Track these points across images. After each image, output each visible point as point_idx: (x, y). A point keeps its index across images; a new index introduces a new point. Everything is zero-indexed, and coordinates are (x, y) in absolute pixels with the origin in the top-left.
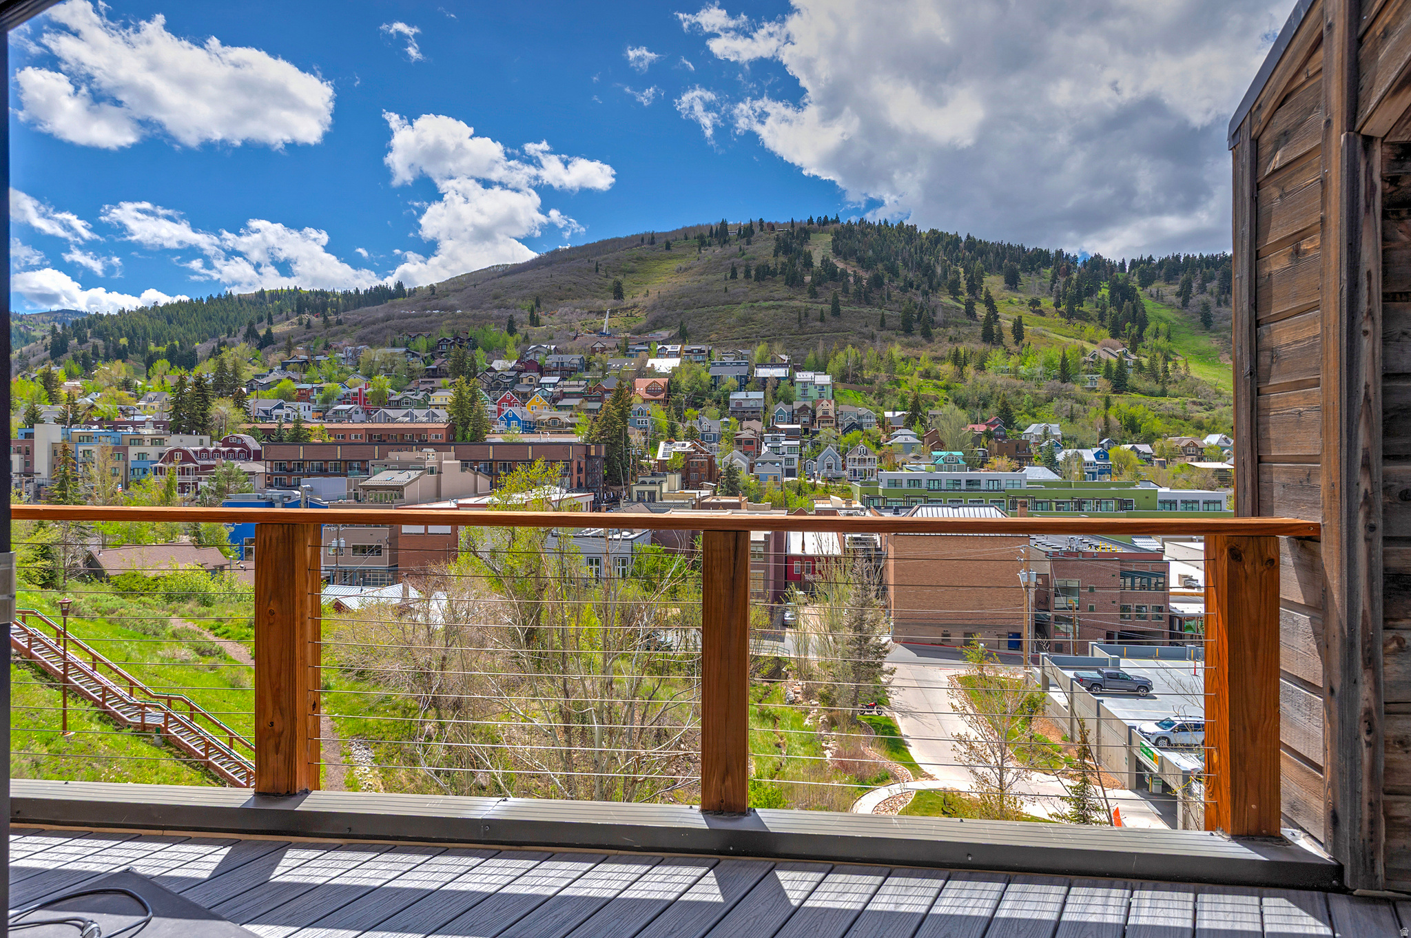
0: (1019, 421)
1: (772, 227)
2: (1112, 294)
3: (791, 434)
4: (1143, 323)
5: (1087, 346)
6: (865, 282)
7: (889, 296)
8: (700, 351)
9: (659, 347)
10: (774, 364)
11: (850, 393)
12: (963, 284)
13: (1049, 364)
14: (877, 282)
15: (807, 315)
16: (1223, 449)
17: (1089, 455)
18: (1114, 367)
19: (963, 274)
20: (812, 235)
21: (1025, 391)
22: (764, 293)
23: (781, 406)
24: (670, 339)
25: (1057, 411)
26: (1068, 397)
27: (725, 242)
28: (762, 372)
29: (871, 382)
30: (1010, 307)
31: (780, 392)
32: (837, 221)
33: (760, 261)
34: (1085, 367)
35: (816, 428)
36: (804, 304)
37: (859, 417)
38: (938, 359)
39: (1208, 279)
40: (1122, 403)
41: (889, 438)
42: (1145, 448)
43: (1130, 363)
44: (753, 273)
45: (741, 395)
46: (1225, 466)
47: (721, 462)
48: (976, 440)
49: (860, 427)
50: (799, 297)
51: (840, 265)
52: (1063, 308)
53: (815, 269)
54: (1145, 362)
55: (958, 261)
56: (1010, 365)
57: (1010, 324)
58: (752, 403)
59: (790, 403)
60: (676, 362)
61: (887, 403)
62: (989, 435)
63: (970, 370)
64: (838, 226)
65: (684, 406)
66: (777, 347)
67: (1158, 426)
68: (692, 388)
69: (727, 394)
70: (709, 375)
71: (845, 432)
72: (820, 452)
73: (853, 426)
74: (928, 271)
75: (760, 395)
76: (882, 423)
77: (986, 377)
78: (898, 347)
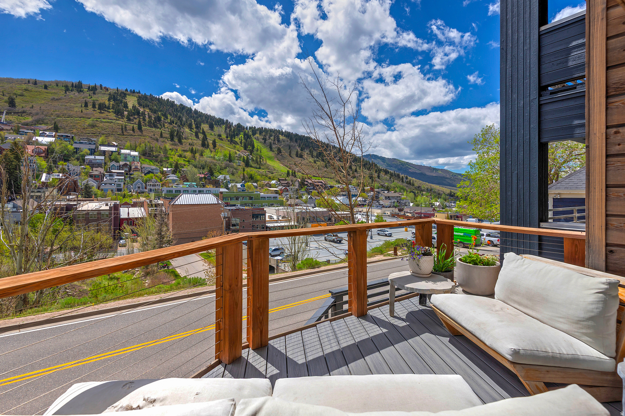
0: (216, 174)
1: (107, 89)
2: (244, 137)
3: (119, 174)
4: (253, 147)
5: (237, 152)
6: (153, 118)
7: (164, 125)
8: (67, 136)
9: (41, 132)
10: (109, 145)
11: (147, 160)
12: (194, 126)
13: (225, 156)
14: (158, 119)
15: (126, 127)
16: (276, 185)
17: (239, 185)
18: (246, 159)
19: (193, 122)
20: (127, 96)
21: (217, 164)
22: (103, 115)
23: (114, 163)
24: (48, 130)
25: (228, 172)
26: (231, 167)
27: (81, 91)
28: (103, 148)
29: (157, 157)
30: (211, 136)
31: (113, 157)
32: (139, 93)
33: (102, 102)
34: (236, 158)
35: (132, 172)
36: (125, 123)
37: (152, 170)
38: (184, 151)
39: (271, 136)
40: (248, 170)
41: (165, 178)
42: (255, 184)
43: (250, 158)
44: (97, 106)
45: (92, 157)
46: (277, 189)
47: (81, 184)
48: (201, 179)
49: (153, 173)
50: (121, 120)
51: (141, 110)
52: (229, 138)
53: (129, 109)
54: (254, 158)
55: (191, 117)
56: (212, 155)
57: (211, 142)
58: (97, 161)
59: (118, 162)
60: (53, 139)
61: (164, 165)
62: (205, 178)
63: (197, 155)
64: (140, 95)
65: (58, 160)
66: (110, 139)
67: (259, 177)
68: (62, 152)
69: (84, 156)
70: (73, 147)
71: (145, 174)
72: (134, 182)
73: (149, 172)
74: (180, 118)
75: (103, 158)
76: (163, 172)
77: (203, 159)
78: (168, 144)
